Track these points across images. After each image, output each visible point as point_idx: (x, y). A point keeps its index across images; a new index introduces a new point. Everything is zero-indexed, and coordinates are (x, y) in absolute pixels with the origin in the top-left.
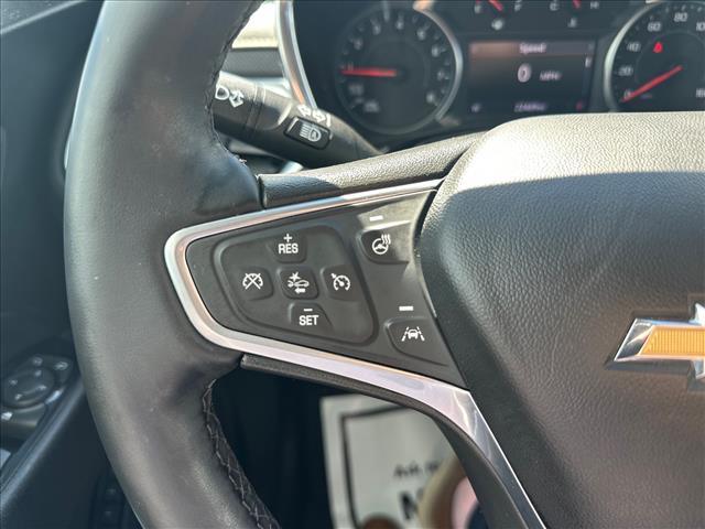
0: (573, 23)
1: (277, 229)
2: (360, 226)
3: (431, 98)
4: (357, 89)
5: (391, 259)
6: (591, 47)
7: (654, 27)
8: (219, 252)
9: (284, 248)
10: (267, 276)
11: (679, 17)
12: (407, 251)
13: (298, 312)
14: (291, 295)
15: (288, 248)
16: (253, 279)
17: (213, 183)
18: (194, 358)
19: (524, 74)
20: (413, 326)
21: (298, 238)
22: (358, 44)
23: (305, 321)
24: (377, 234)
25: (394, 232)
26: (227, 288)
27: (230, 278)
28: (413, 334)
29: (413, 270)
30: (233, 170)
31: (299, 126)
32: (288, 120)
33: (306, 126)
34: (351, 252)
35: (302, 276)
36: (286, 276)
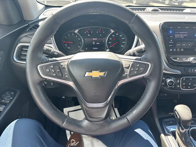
0: (101, 35)
1: (50, 65)
2: (61, 64)
3: (79, 47)
4: (66, 45)
5: (64, 68)
6: (104, 39)
7: (113, 36)
8: (44, 67)
9: (51, 67)
10: (49, 70)
11: (117, 34)
12: (66, 67)
13: (53, 74)
14: (52, 72)
15: (52, 67)
16: (48, 70)
17: (43, 60)
18: (41, 79)
19: (94, 43)
20: (67, 75)
21: (53, 66)
22: (66, 37)
23: (54, 75)
24: (62, 65)
25: (64, 65)
26: (45, 71)
27: (45, 70)
28: (67, 76)
29: (67, 69)
30: (45, 58)
31: (54, 53)
32: (52, 52)
33: (55, 52)
34: (59, 67)
35: (54, 70)
36: (52, 70)
